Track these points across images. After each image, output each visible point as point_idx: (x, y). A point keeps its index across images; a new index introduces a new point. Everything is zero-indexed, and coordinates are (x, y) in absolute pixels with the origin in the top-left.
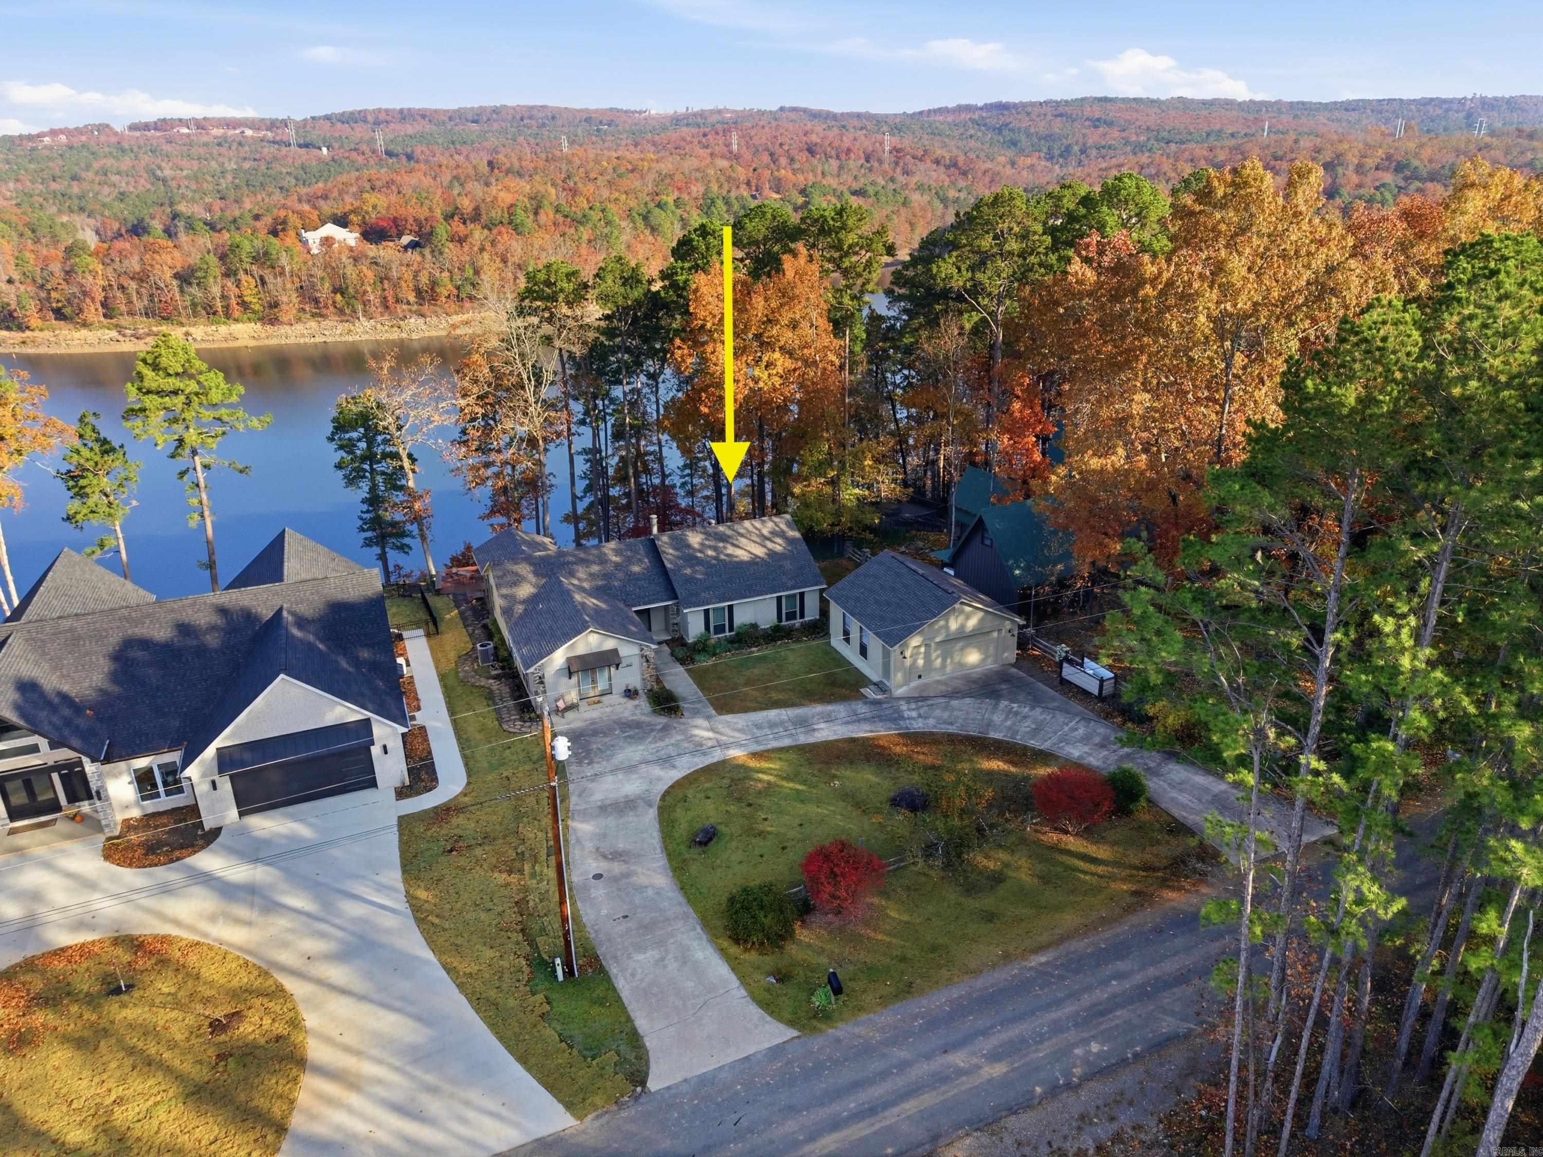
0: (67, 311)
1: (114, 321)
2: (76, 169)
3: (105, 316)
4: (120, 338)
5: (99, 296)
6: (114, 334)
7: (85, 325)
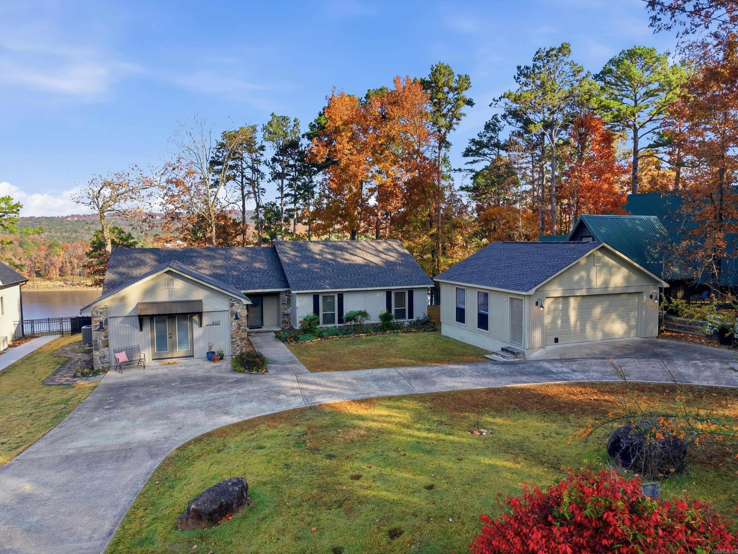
0: (42, 273)
1: (64, 278)
2: (77, 228)
3: (60, 275)
4: (65, 285)
5: (59, 265)
6: (62, 283)
7: (49, 279)
